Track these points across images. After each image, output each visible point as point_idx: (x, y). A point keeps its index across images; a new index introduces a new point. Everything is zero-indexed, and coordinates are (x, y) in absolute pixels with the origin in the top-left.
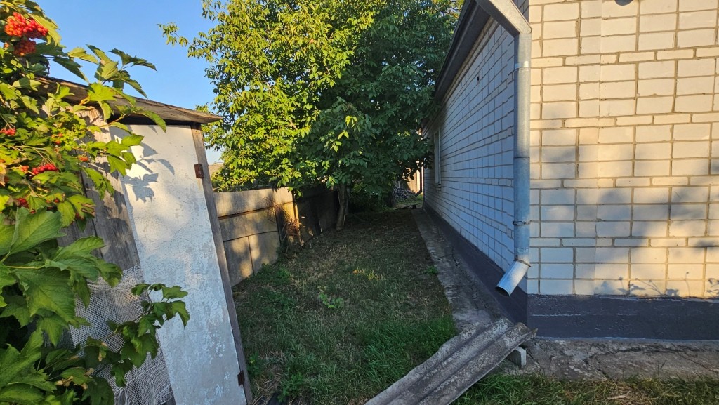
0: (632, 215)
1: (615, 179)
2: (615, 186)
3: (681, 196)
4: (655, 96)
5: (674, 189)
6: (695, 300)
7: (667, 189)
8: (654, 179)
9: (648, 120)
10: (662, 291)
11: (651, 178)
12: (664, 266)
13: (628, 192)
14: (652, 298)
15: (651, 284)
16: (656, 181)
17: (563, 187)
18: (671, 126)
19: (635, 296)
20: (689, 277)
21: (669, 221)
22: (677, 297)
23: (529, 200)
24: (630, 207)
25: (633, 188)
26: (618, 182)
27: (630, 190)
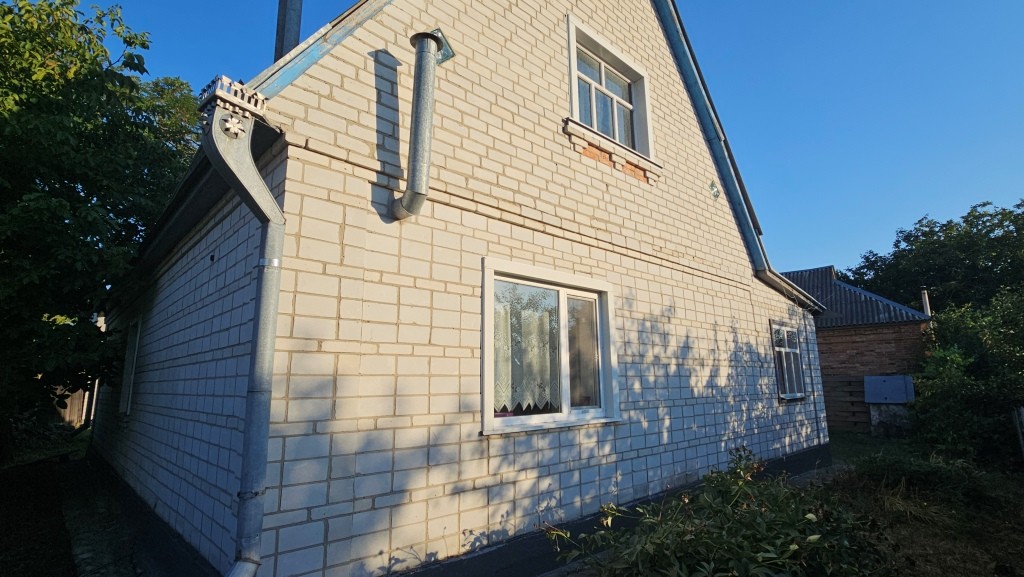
0: (393, 462)
1: (376, 419)
2: (376, 429)
3: (437, 438)
4: (414, 324)
5: (432, 429)
6: (453, 560)
7: (426, 429)
8: (414, 418)
9: (408, 350)
10: (423, 558)
11: (412, 416)
12: (424, 525)
13: (388, 434)
14: (412, 570)
15: (412, 551)
16: (417, 421)
17: (315, 432)
18: (428, 359)
19: (396, 572)
20: (447, 532)
21: (429, 467)
22: (437, 561)
23: (266, 456)
24: (390, 453)
25: (395, 429)
26: (381, 423)
27: (390, 432)
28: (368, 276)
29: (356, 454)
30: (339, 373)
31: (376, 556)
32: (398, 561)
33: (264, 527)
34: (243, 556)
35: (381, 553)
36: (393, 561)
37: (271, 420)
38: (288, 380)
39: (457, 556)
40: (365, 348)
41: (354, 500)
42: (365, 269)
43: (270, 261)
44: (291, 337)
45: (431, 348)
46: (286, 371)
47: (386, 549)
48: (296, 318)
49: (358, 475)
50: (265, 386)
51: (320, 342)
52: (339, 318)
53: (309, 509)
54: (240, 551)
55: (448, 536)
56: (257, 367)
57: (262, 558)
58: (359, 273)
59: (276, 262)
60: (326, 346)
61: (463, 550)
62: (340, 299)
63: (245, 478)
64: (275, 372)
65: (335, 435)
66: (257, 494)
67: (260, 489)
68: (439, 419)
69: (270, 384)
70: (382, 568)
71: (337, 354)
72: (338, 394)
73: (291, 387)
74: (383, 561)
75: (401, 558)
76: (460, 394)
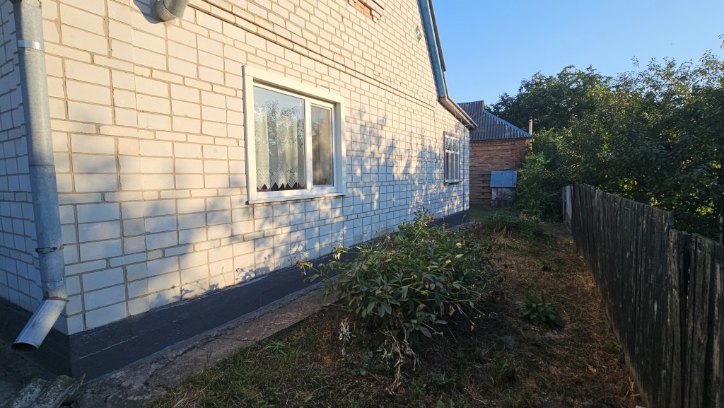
0: (178, 225)
1: (159, 191)
2: (160, 199)
3: (214, 205)
4: (186, 117)
5: (208, 200)
6: (229, 288)
7: (203, 200)
8: (193, 191)
9: (183, 137)
10: (207, 288)
11: (190, 190)
12: (207, 266)
13: (171, 204)
14: (200, 297)
15: (198, 284)
16: (194, 193)
17: (104, 201)
18: (201, 146)
19: (187, 299)
20: (224, 271)
21: (207, 226)
22: (218, 290)
23: (58, 219)
24: (175, 217)
25: (176, 199)
26: (163, 194)
27: (173, 201)
28: (138, 70)
29: (144, 218)
30: (120, 153)
31: (169, 289)
32: (187, 291)
33: (66, 274)
34: (51, 296)
35: (173, 287)
36: (183, 292)
37: (59, 191)
38: (71, 158)
39: (233, 286)
40: (142, 134)
41: (147, 251)
42: (135, 64)
43: (30, 43)
44: (67, 119)
45: (203, 137)
46: (66, 149)
47: (177, 284)
48: (69, 102)
49: (149, 233)
50: (47, 161)
51: (98, 126)
52: (114, 106)
53: (107, 259)
54: (47, 293)
55: (225, 273)
56: (36, 145)
57: (69, 296)
58: (129, 67)
59: (37, 45)
60: (103, 130)
61: (237, 282)
62: (113, 89)
63: (40, 237)
64: (55, 149)
65: (123, 204)
66: (55, 249)
67: (58, 246)
68: (214, 192)
69: (52, 159)
70: (176, 297)
71: (116, 137)
72: (121, 171)
73: (75, 163)
74: (177, 292)
75: (190, 290)
76: (229, 174)
